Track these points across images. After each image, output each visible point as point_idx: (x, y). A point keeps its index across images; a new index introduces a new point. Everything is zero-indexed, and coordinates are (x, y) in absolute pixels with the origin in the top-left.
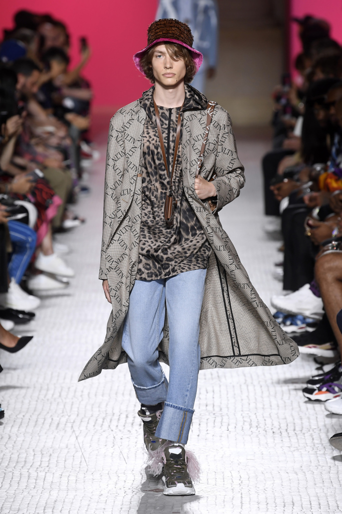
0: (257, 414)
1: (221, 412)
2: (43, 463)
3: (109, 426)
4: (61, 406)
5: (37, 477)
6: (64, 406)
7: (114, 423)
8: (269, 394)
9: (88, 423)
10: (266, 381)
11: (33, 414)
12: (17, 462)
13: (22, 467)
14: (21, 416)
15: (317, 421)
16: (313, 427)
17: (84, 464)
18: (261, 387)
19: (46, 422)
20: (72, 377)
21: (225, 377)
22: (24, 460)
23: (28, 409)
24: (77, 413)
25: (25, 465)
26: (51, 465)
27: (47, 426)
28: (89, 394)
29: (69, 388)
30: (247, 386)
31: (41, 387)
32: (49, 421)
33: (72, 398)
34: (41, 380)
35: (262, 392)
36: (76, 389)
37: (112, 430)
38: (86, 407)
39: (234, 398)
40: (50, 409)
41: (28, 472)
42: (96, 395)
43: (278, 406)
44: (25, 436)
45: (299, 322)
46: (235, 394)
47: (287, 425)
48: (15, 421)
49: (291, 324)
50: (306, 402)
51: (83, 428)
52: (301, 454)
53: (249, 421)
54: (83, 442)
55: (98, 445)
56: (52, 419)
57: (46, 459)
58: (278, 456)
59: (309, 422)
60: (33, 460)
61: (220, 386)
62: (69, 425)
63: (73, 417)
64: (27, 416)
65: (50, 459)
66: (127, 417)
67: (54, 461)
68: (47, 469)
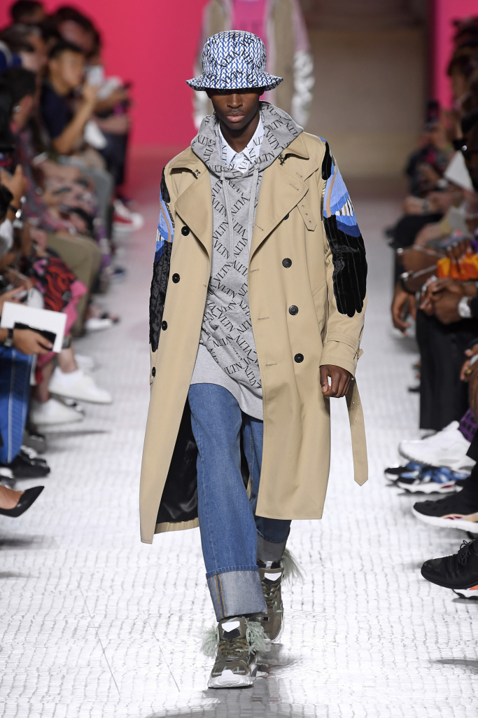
0: (380, 618)
1: (324, 614)
2: (51, 689)
3: (153, 633)
4: (80, 603)
5: (43, 710)
6: (85, 602)
7: (162, 629)
8: (399, 586)
9: (121, 629)
10: (393, 568)
11: (37, 614)
12: (13, 687)
13: (20, 695)
14: (18, 617)
15: (471, 629)
16: (465, 638)
17: (114, 691)
18: (386, 575)
19: (56, 626)
20: (97, 558)
21: (331, 560)
22: (22, 684)
23: (30, 606)
24: (104, 613)
25: (24, 692)
26: (64, 693)
27: (58, 633)
28: (123, 583)
29: (92, 575)
30: (365, 574)
31: (50, 573)
32: (61, 624)
33: (97, 590)
34: (49, 563)
35: (388, 584)
36: (104, 575)
37: (158, 640)
38: (118, 603)
39: (345, 593)
40: (63, 607)
41: (29, 702)
42: (133, 586)
43: (412, 606)
44: (24, 648)
45: (443, 478)
46: (346, 587)
47: (426, 635)
48: (9, 625)
49: (432, 481)
50: (455, 601)
51: (113, 636)
52: (447, 680)
53: (367, 627)
54: (113, 658)
55: (137, 662)
56: (67, 622)
57: (56, 683)
58: (412, 683)
59: (459, 631)
60: (37, 684)
61: (324, 574)
62: (92, 631)
63: (98, 619)
64: (29, 617)
65: (62, 684)
66: (181, 619)
67: (68, 685)
68: (58, 698)
